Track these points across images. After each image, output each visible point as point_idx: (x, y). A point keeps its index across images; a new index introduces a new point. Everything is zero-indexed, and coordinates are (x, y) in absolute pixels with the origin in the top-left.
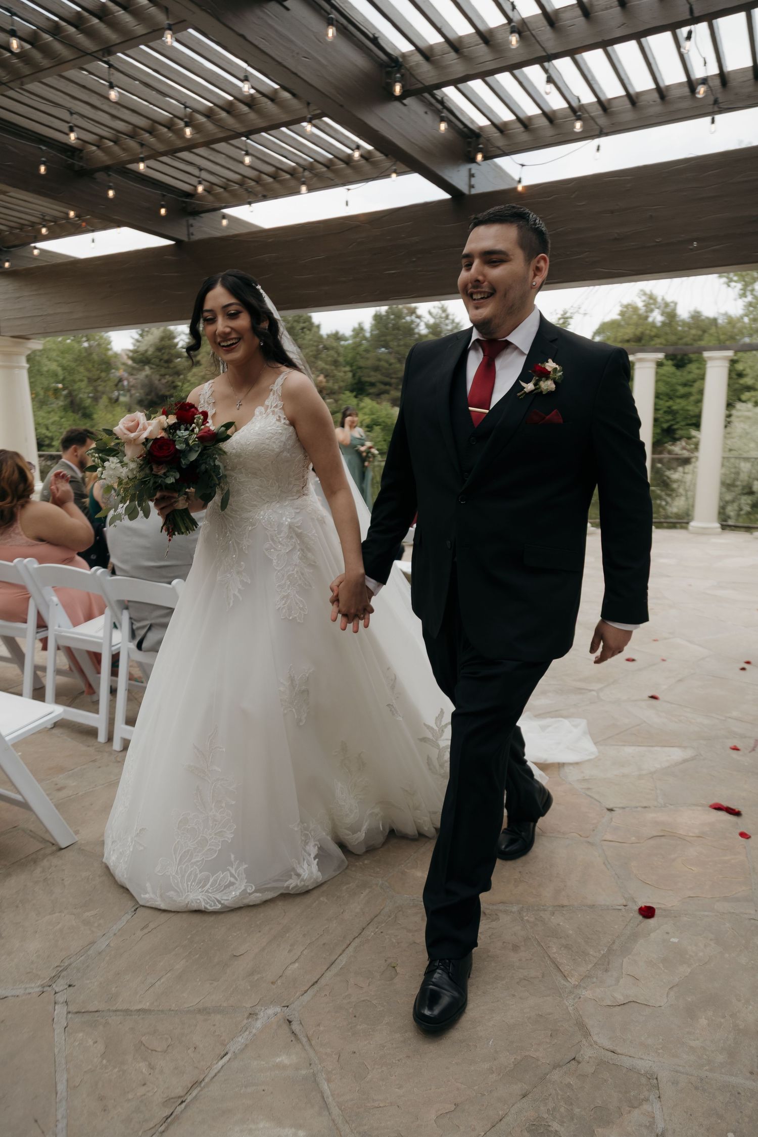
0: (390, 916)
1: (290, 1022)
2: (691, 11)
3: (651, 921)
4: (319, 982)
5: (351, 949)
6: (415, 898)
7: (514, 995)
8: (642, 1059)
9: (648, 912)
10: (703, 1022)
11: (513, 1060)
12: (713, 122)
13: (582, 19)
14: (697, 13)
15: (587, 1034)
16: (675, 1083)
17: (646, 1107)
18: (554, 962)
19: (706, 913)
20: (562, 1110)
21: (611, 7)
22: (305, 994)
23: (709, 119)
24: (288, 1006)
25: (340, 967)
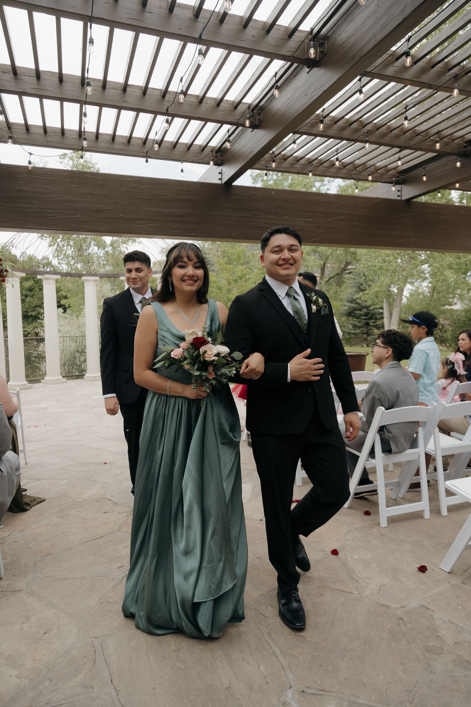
0: (259, 616)
1: (303, 691)
2: (167, 110)
3: (340, 554)
4: (283, 666)
5: (270, 642)
6: (255, 601)
7: (350, 612)
8: (412, 603)
9: (335, 552)
10: (403, 579)
11: (387, 634)
12: (147, 161)
13: (101, 88)
14: (170, 112)
15: (388, 607)
16: (429, 603)
17: (435, 617)
18: (340, 590)
19: (349, 542)
20: (422, 637)
21: (117, 89)
22: (288, 675)
23: (145, 159)
24: (291, 687)
25: (279, 652)
